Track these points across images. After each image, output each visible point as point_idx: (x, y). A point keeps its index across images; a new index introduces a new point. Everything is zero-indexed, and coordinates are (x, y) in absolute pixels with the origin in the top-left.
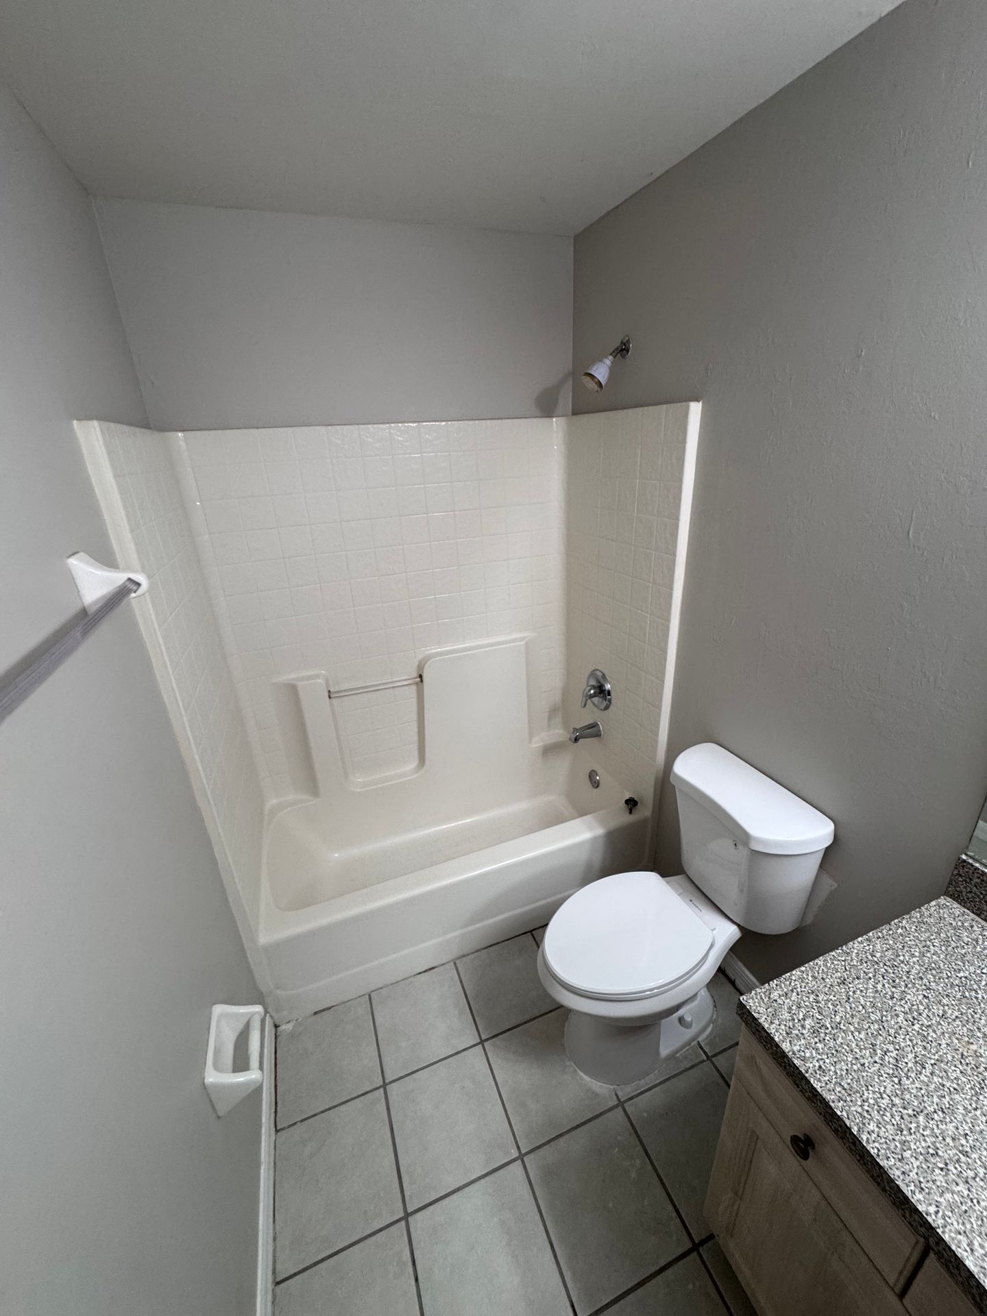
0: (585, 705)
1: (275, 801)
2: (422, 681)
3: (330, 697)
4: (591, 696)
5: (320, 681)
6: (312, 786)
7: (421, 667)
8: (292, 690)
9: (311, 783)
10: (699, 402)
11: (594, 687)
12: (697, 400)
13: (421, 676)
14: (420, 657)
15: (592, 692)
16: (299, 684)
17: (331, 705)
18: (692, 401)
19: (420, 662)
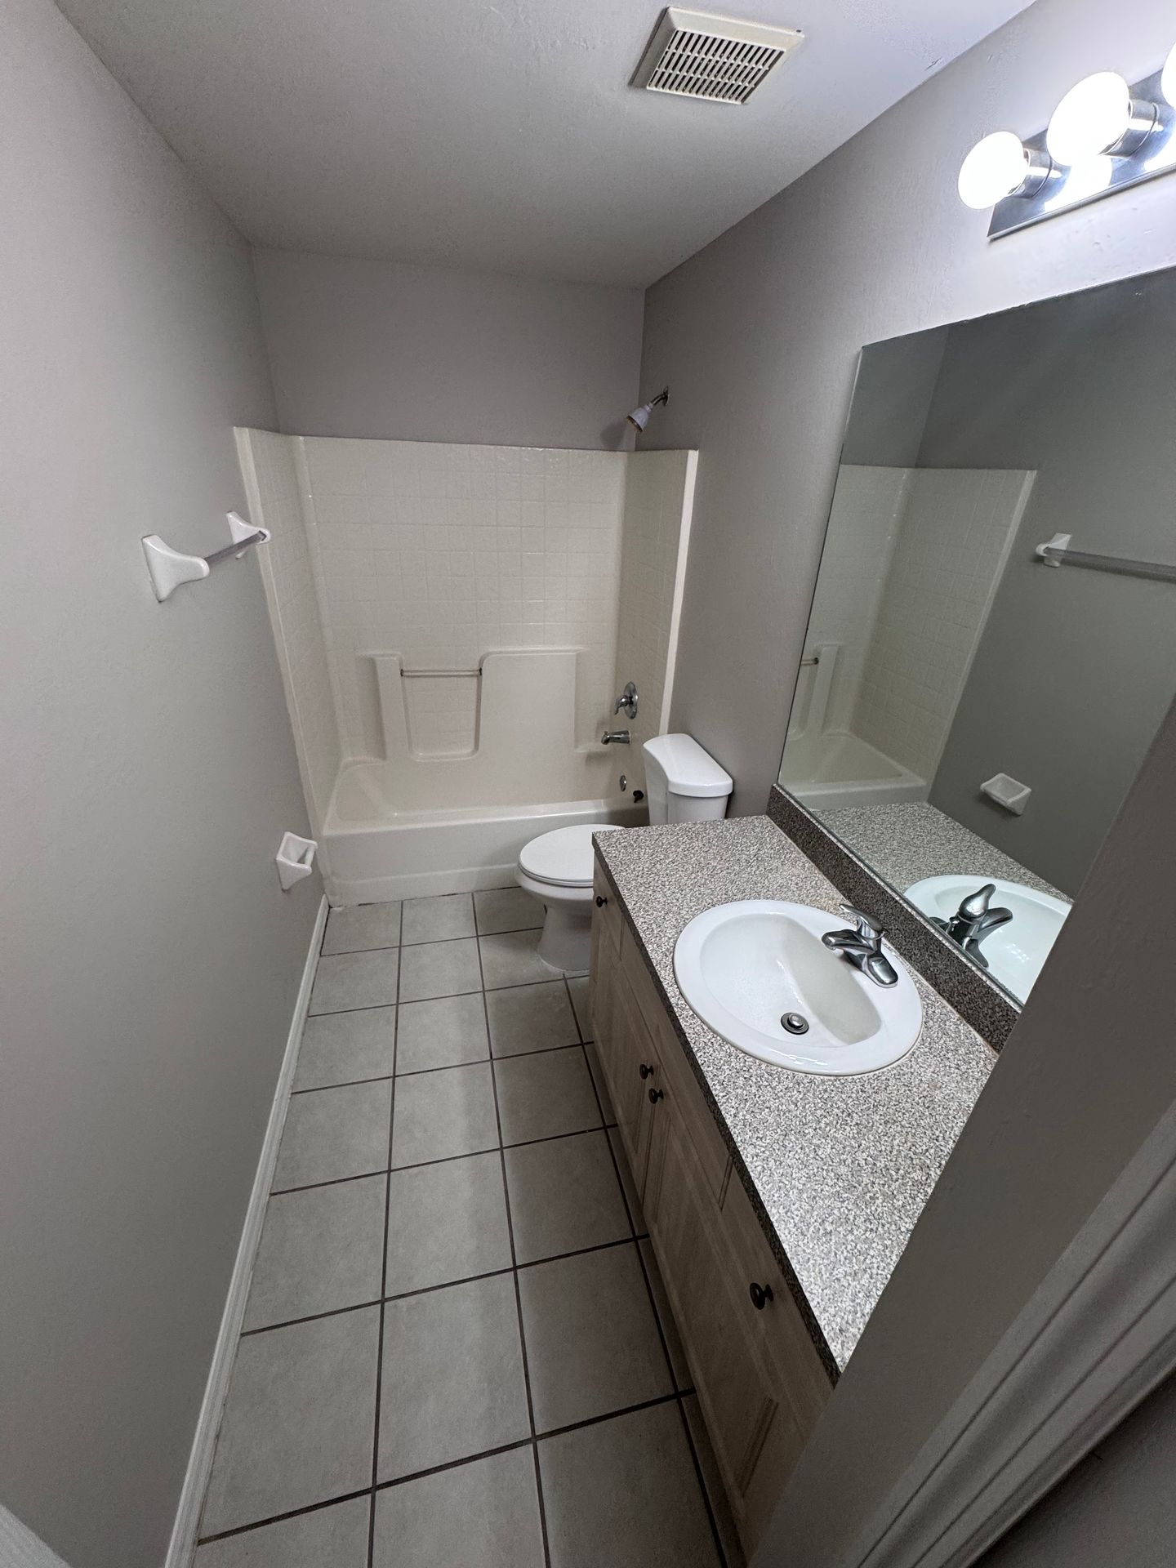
0: (617, 711)
1: (350, 759)
2: (481, 674)
3: (402, 675)
4: (622, 705)
5: (395, 659)
6: (381, 751)
7: (481, 662)
8: (372, 663)
9: (380, 748)
10: (696, 450)
11: (626, 697)
12: (695, 449)
13: (481, 670)
14: (482, 654)
15: (623, 700)
16: (377, 658)
17: (403, 683)
18: (691, 449)
19: (482, 657)
